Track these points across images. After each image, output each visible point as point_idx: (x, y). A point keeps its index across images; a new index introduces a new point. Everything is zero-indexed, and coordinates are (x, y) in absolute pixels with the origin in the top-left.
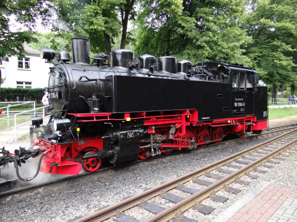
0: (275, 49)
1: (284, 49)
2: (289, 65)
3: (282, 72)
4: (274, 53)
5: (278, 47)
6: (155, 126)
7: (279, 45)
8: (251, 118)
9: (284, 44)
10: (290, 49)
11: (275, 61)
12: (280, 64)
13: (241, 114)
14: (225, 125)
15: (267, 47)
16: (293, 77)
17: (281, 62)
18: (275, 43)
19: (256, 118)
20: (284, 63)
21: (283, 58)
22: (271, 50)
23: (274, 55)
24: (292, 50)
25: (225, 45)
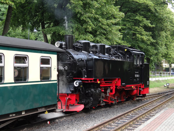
0: (137, 23)
1: (144, 24)
2: (149, 40)
3: (142, 46)
4: (137, 28)
5: (140, 22)
6: (104, 87)
7: (141, 20)
8: (141, 85)
9: (145, 19)
10: (150, 25)
11: (138, 35)
12: (141, 38)
13: (137, 82)
14: (130, 89)
15: (130, 20)
16: (151, 52)
17: (142, 37)
18: (137, 18)
19: (143, 85)
20: (145, 38)
21: (144, 33)
22: (133, 24)
23: (136, 29)
24: (152, 26)
25: (105, 22)
